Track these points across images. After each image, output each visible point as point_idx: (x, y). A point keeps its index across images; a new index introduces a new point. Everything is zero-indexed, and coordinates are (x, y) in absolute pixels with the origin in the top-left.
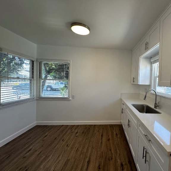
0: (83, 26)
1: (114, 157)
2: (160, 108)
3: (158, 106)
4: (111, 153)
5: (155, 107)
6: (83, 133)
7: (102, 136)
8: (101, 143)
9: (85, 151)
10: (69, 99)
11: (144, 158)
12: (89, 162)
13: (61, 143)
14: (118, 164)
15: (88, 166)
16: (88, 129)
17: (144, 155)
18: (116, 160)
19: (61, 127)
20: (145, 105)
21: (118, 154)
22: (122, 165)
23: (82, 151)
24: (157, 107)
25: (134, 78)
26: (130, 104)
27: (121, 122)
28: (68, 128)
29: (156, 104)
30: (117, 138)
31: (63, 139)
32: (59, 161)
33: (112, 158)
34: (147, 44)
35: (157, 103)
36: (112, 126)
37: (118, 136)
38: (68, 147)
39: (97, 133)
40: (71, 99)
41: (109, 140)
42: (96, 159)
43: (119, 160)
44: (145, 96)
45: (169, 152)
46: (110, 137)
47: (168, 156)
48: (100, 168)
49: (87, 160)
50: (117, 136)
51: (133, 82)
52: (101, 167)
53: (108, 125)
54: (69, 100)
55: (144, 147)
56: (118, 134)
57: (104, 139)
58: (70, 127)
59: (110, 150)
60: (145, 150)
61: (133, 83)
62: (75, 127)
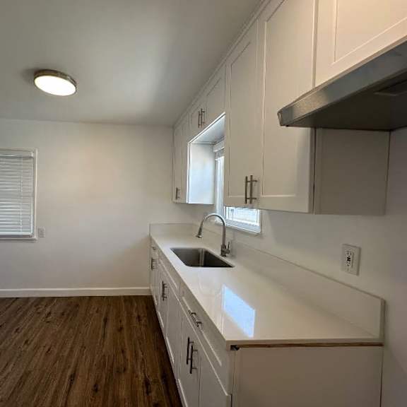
0: (61, 77)
1: (129, 367)
2: (233, 257)
3: (229, 252)
4: (125, 357)
5: (224, 253)
6: (63, 314)
7: (106, 320)
8: (104, 336)
9: (66, 354)
10: (33, 238)
11: (189, 361)
12: (73, 377)
13: (13, 337)
14: (139, 381)
15: (71, 386)
16: (74, 307)
17: (190, 357)
18: (133, 372)
19: (14, 302)
20: (203, 249)
21: (140, 361)
22: (147, 383)
23: (58, 353)
24: (227, 255)
25: (177, 190)
26: (166, 248)
27: (150, 290)
28: (30, 303)
29: (224, 246)
30: (140, 324)
31: (17, 328)
32: (7, 376)
33: (125, 370)
34: (201, 113)
35: (227, 244)
36: (129, 300)
37: (143, 322)
38: (28, 345)
39: (96, 314)
40: (35, 237)
41: (121, 329)
42: (90, 370)
43: (140, 373)
44: (200, 229)
45: (228, 342)
46: (124, 323)
47: (227, 350)
48: (96, 390)
49: (69, 373)
50: (139, 321)
51: (177, 198)
52: (99, 387)
53: (120, 297)
54: (32, 240)
55: (189, 339)
56: (142, 315)
57: (110, 329)
58: (35, 302)
59: (123, 352)
60: (190, 345)
61: (175, 201)
62: (44, 303)
